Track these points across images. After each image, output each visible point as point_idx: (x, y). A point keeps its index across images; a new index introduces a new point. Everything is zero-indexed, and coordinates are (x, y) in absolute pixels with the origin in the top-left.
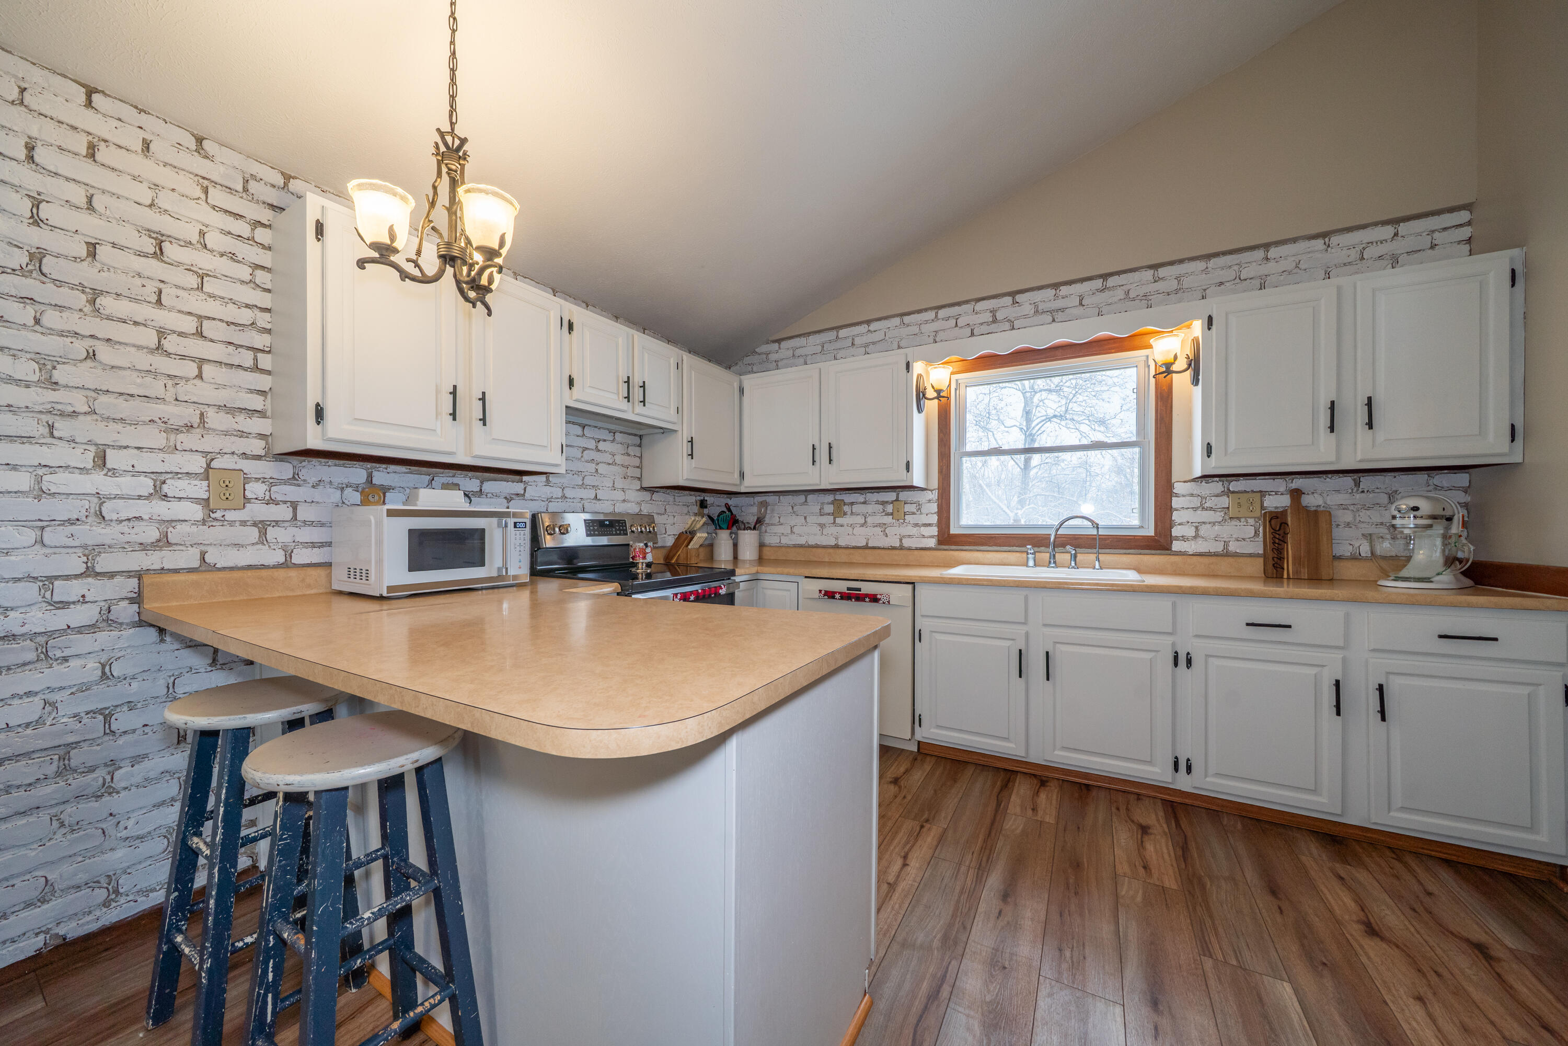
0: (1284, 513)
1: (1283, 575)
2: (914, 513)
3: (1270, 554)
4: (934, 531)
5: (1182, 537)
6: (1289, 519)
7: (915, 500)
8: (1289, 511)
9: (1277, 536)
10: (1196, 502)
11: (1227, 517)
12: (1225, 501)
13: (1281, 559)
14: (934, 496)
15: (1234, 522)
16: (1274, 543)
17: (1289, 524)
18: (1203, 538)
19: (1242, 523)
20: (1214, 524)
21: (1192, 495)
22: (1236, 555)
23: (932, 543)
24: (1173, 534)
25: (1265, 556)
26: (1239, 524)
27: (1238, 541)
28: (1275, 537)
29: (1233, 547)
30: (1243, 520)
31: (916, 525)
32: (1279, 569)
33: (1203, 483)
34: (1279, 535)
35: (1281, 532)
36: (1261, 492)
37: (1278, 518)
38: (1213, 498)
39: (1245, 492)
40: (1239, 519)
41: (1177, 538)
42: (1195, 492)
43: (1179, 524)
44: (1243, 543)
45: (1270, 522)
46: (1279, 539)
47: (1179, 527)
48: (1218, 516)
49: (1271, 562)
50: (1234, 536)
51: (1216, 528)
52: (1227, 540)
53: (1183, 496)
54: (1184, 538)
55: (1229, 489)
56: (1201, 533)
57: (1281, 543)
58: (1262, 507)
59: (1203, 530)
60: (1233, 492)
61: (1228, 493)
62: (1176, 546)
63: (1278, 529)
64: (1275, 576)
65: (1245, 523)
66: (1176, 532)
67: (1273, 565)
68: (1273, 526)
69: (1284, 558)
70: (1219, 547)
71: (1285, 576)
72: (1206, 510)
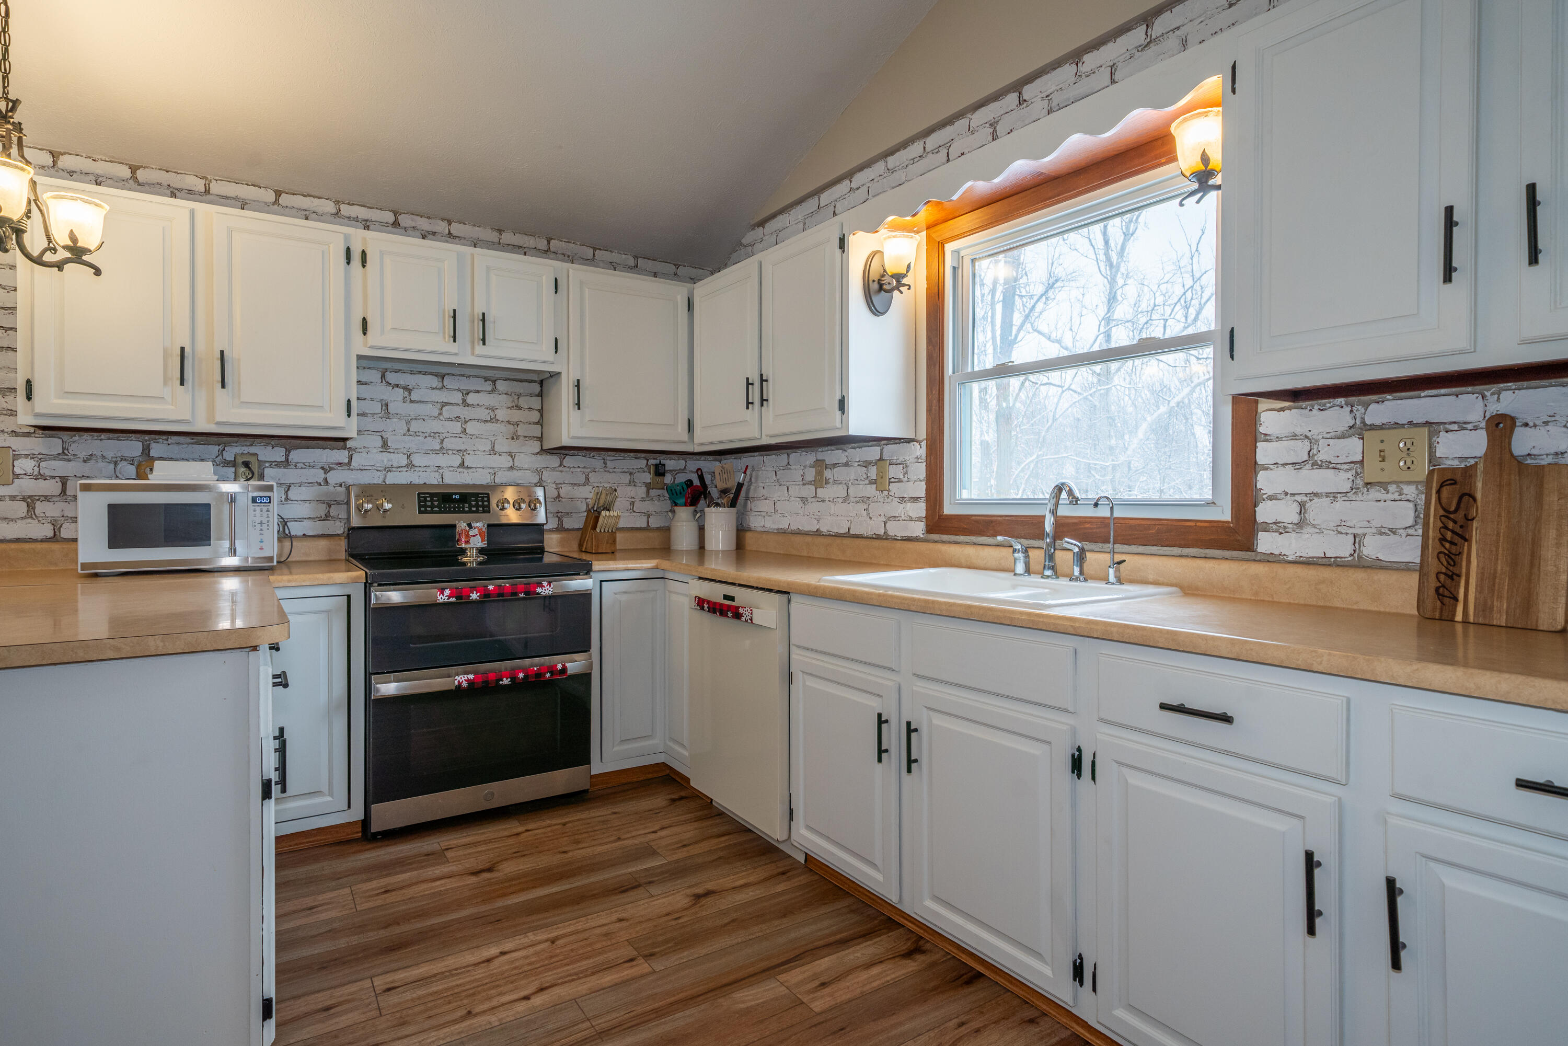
0: (1468, 472)
1: (1454, 615)
2: (900, 481)
3: (1434, 565)
4: (920, 510)
5: (1276, 523)
6: (1479, 485)
7: (901, 459)
8: (1481, 467)
9: (1451, 525)
10: (1300, 450)
11: (1359, 482)
12: (1353, 448)
13: (1453, 576)
14: (920, 450)
15: (1375, 493)
16: (1443, 540)
17: (1479, 496)
18: (1314, 526)
19: (1390, 496)
20: (1334, 496)
21: (1294, 437)
22: (1378, 565)
23: (918, 529)
24: (1260, 518)
25: (1422, 569)
26: (1384, 496)
27: (1382, 534)
28: (1446, 528)
29: (1373, 548)
30: (1392, 488)
31: (902, 500)
32: (1446, 600)
33: (1315, 411)
34: (1455, 522)
35: (1459, 516)
36: (1428, 424)
37: (1455, 483)
38: (1331, 442)
39: (1397, 425)
40: (1384, 486)
41: (1266, 527)
42: (1299, 431)
43: (1271, 498)
44: (1392, 538)
45: (1439, 492)
46: (1453, 532)
47: (1270, 503)
48: (1341, 481)
49: (1433, 583)
50: (1376, 523)
51: (1338, 505)
52: (1360, 531)
53: (1279, 439)
54: (1279, 528)
55: (1363, 422)
56: (1311, 516)
57: (1457, 539)
58: (1432, 458)
59: (1318, 511)
60: (1373, 427)
61: (1361, 430)
62: (1266, 543)
63: (1453, 509)
64: (1437, 616)
65: (1396, 496)
66: (1264, 513)
67: (1437, 589)
68: (1444, 501)
69: (1459, 576)
70: (1342, 548)
71: (1459, 617)
72: (1320, 467)
